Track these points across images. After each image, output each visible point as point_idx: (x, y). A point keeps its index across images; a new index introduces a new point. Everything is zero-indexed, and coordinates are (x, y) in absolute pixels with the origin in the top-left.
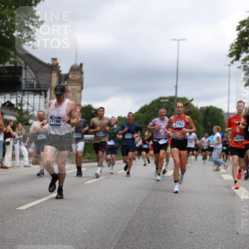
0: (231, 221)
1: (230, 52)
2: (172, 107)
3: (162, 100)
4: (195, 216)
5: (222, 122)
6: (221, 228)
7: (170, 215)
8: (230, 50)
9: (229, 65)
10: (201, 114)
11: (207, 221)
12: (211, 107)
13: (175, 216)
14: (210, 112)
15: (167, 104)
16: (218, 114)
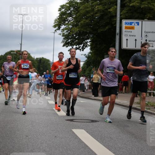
0: (52, 129)
1: (54, 24)
2: (18, 57)
3: (12, 53)
4: (30, 126)
5: (49, 68)
6: (46, 134)
7: (14, 126)
8: (54, 23)
9: (54, 33)
10: (36, 62)
11: (37, 129)
12: (43, 58)
13: (17, 126)
14: (42, 61)
15: (15, 55)
16: (47, 62)
